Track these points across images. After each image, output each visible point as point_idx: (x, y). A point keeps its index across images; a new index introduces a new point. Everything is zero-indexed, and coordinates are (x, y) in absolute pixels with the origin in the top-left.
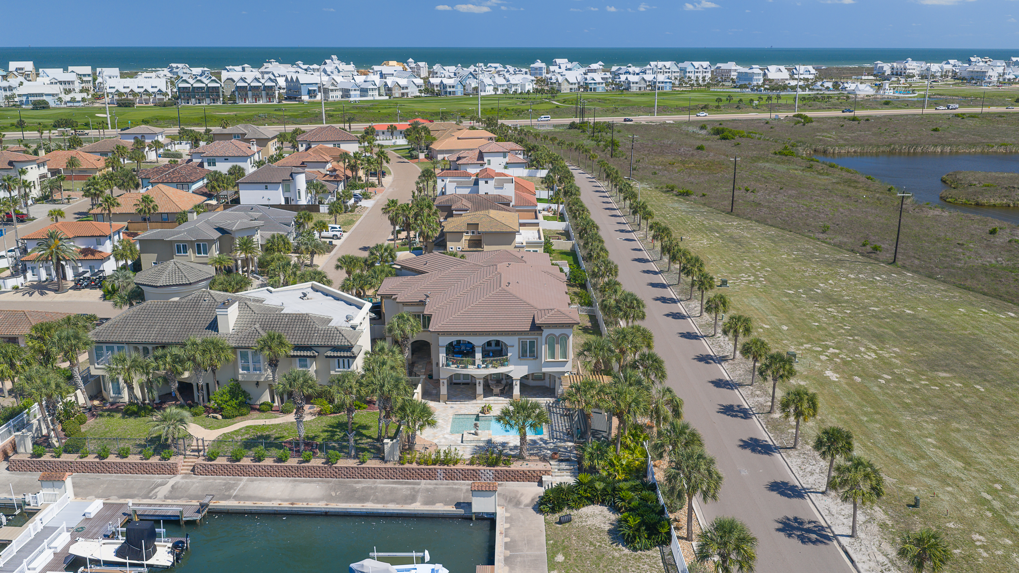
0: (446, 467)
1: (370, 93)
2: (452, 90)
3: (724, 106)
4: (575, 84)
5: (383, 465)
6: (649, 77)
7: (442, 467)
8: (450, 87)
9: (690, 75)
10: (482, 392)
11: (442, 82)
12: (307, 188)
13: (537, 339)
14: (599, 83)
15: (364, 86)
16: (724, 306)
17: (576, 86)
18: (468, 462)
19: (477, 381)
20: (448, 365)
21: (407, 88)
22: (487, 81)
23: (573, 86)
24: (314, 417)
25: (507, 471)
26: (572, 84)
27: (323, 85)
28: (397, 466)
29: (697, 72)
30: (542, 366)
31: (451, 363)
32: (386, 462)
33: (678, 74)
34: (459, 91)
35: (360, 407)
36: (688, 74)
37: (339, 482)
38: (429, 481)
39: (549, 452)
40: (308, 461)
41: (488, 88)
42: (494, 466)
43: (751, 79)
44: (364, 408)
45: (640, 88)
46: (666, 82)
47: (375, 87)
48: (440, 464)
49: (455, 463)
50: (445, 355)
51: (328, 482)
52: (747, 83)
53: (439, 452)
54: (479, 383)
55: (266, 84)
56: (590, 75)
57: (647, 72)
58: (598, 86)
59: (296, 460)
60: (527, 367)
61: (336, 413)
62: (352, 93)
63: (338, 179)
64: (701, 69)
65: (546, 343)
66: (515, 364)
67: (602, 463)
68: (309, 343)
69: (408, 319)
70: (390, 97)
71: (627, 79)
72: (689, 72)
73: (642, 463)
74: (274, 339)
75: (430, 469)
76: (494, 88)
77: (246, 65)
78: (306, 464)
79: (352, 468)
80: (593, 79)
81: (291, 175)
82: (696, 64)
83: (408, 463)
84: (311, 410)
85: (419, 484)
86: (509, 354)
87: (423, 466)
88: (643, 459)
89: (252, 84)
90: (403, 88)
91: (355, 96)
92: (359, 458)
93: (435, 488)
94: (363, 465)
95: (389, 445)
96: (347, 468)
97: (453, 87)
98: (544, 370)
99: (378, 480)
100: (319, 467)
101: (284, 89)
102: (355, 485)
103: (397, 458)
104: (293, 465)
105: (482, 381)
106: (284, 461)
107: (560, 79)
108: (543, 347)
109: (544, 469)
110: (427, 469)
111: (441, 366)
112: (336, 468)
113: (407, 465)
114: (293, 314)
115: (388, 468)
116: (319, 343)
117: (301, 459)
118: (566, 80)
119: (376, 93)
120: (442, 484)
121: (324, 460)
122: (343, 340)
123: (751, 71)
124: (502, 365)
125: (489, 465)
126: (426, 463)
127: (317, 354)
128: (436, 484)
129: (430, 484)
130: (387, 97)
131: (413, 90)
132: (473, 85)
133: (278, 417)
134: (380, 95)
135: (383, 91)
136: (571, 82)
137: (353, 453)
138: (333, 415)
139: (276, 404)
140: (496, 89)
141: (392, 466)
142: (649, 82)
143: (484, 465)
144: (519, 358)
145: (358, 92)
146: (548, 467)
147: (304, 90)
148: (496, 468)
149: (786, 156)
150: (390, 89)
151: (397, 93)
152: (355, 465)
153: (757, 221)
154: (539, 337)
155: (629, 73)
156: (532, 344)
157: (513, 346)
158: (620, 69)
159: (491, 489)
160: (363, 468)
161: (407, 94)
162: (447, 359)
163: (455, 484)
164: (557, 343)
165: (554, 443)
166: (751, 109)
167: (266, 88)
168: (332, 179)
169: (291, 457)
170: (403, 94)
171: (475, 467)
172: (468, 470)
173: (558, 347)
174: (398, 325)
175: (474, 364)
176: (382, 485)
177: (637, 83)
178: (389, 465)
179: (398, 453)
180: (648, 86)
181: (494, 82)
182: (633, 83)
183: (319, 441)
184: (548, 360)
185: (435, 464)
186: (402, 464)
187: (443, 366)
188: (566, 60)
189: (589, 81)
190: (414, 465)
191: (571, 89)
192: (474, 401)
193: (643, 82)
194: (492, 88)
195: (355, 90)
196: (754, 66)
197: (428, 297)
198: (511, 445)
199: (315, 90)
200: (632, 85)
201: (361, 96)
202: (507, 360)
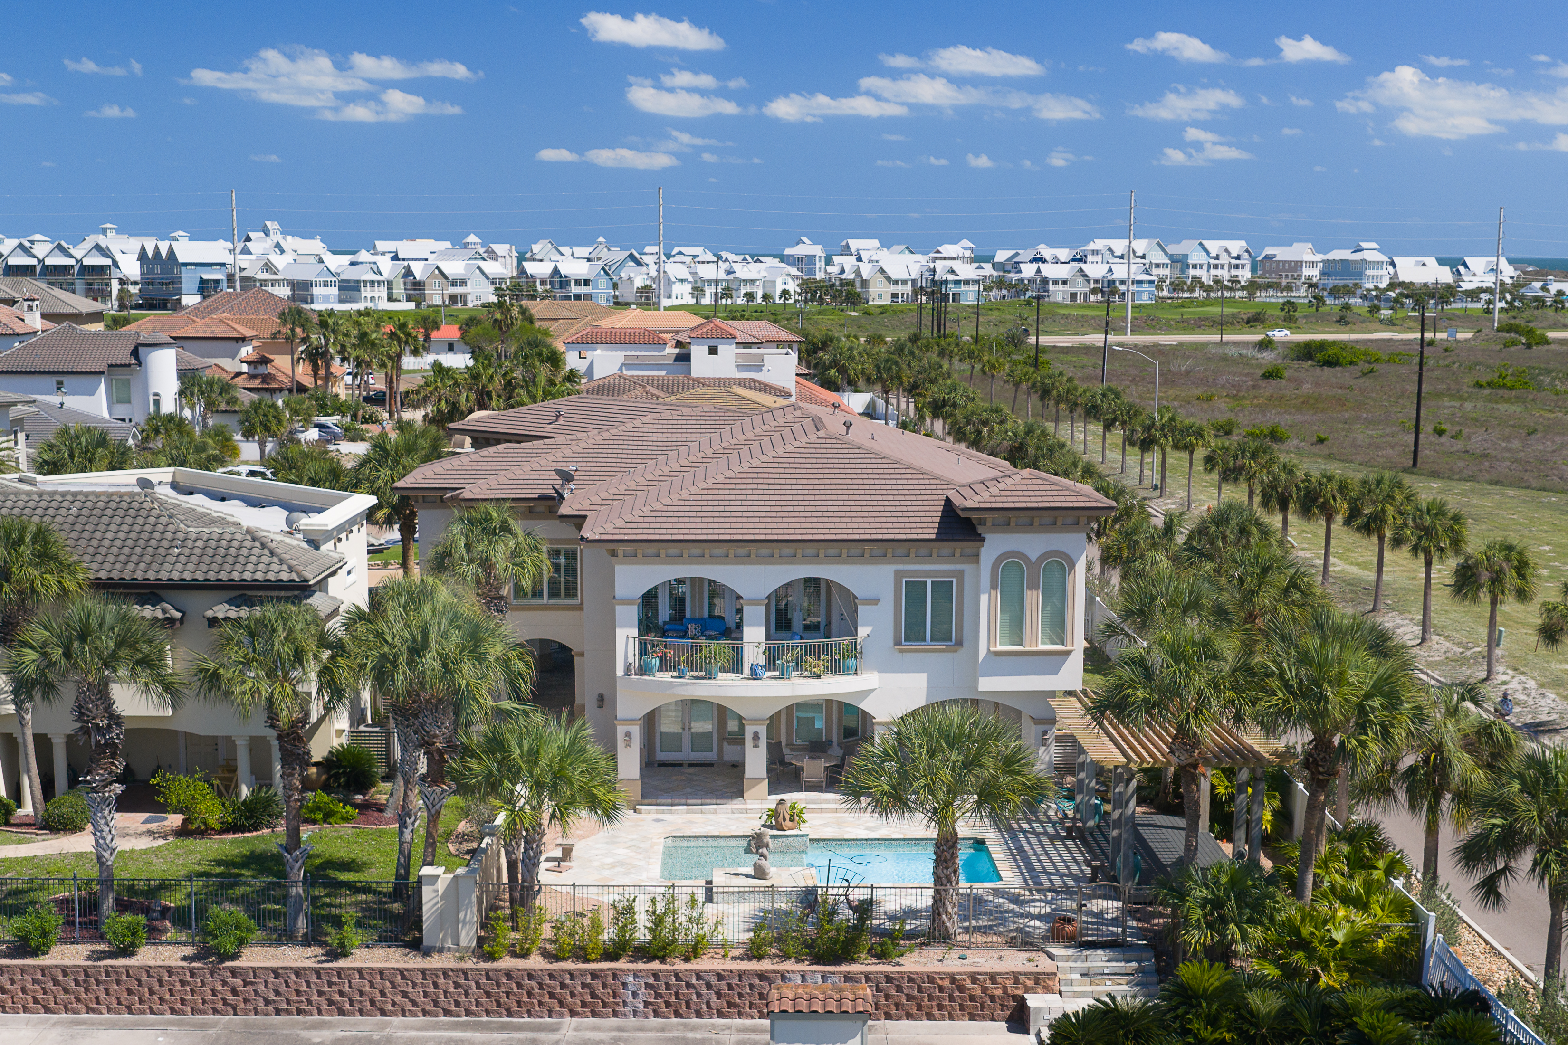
0: (656, 965)
1: (366, 292)
2: (582, 290)
3: (1305, 317)
4: (905, 282)
5: (415, 962)
6: (1095, 270)
7: (640, 965)
8: (577, 283)
9: (1197, 272)
10: (763, 773)
11: (556, 271)
12: (181, 393)
13: (960, 575)
14: (967, 282)
15: (352, 274)
16: (1522, 576)
17: (908, 289)
18: (737, 952)
19: (749, 731)
20: (644, 670)
21: (463, 283)
22: (674, 270)
23: (899, 289)
24: (161, 842)
25: (889, 978)
26: (896, 282)
27: (242, 270)
28: (469, 964)
29: (1216, 267)
30: (975, 671)
31: (656, 662)
32: (427, 953)
33: (1167, 272)
34: (602, 292)
35: (328, 816)
36: (1192, 272)
37: (246, 1025)
38: (591, 1020)
39: (1037, 923)
40: (127, 951)
41: (677, 288)
42: (837, 961)
43: (1360, 274)
44: (346, 819)
45: (1073, 296)
46: (1140, 282)
47: (378, 278)
48: (635, 959)
49: (694, 951)
50: (635, 632)
51: (203, 1026)
52: (1350, 282)
53: (629, 910)
54: (756, 736)
55: (87, 262)
56: (939, 265)
57: (1090, 258)
58: (963, 288)
59: (85, 949)
60: (924, 676)
61: (242, 829)
62: (317, 291)
63: (274, 385)
64: (1224, 259)
65: (994, 587)
66: (883, 669)
67: (1256, 933)
68: (151, 575)
69: (506, 528)
70: (418, 305)
71: (1039, 271)
72: (1195, 266)
73: (1401, 941)
74: (21, 541)
75: (594, 975)
76: (695, 289)
77: (37, 237)
78: (121, 962)
79: (298, 972)
80: (952, 271)
81: (135, 353)
82: (1214, 246)
83: (514, 954)
84: (153, 826)
85: (554, 1029)
86: (863, 631)
87: (569, 965)
88: (1398, 927)
89: (48, 262)
90: (454, 284)
91: (326, 299)
92: (322, 944)
93: (616, 1040)
94: (341, 963)
95: (441, 886)
96: (276, 972)
97: (587, 282)
98: (988, 684)
99: (397, 1020)
100: (170, 971)
101: (135, 283)
102: (305, 1034)
103: (468, 936)
104: (67, 962)
105: (763, 731)
106: (35, 953)
107: (866, 270)
108: (984, 598)
109: (1030, 968)
110: (583, 972)
111: (620, 672)
112: (234, 972)
113: (507, 962)
114: (97, 495)
115: (434, 972)
116: (187, 576)
117: (103, 947)
118: (882, 271)
119: (383, 292)
120: (641, 1029)
121: (189, 951)
122: (275, 567)
123: (1357, 256)
124: (837, 668)
125: (818, 960)
126: (581, 954)
127: (178, 615)
128: (620, 1029)
129: (595, 1029)
130: (412, 306)
131: (478, 290)
132: (638, 283)
133: (29, 842)
134: (391, 299)
135: (399, 290)
136: (894, 277)
137: (302, 925)
138: (230, 836)
139: (27, 809)
140: (698, 291)
141: (452, 964)
142: (1097, 281)
143: (799, 961)
144: (897, 643)
145: (334, 291)
146: (1044, 964)
147: (189, 280)
148: (845, 968)
149: (1511, 389)
150: (418, 285)
151: (435, 296)
152: (310, 964)
153: (1493, 483)
154: (967, 568)
155: (1043, 261)
156: (943, 590)
157: (875, 601)
158: (1017, 254)
159: (848, 1006)
160: (339, 972)
161: (464, 297)
162: (643, 652)
163: (694, 1029)
164: (1033, 586)
165: (1047, 902)
166: (1378, 325)
167: (86, 270)
168: (256, 383)
169: (63, 941)
170: (453, 298)
171: (766, 965)
172: (741, 975)
173: (1034, 600)
174: (468, 546)
175: (736, 666)
176: (413, 1033)
177: (1064, 282)
178: (436, 962)
179: (471, 916)
180: (1094, 291)
181: (694, 274)
182: (1056, 282)
183: (173, 900)
184: (1000, 648)
185: (615, 957)
186: (491, 957)
187: (627, 672)
188: (876, 243)
189: (940, 275)
190: (536, 962)
191: (894, 296)
192: (737, 804)
193: (1081, 279)
194: (688, 288)
195: (326, 284)
196: (1364, 245)
197: (567, 477)
198: (893, 903)
199: (217, 281)
200: (1051, 287)
201: (341, 301)
202: (854, 651)
